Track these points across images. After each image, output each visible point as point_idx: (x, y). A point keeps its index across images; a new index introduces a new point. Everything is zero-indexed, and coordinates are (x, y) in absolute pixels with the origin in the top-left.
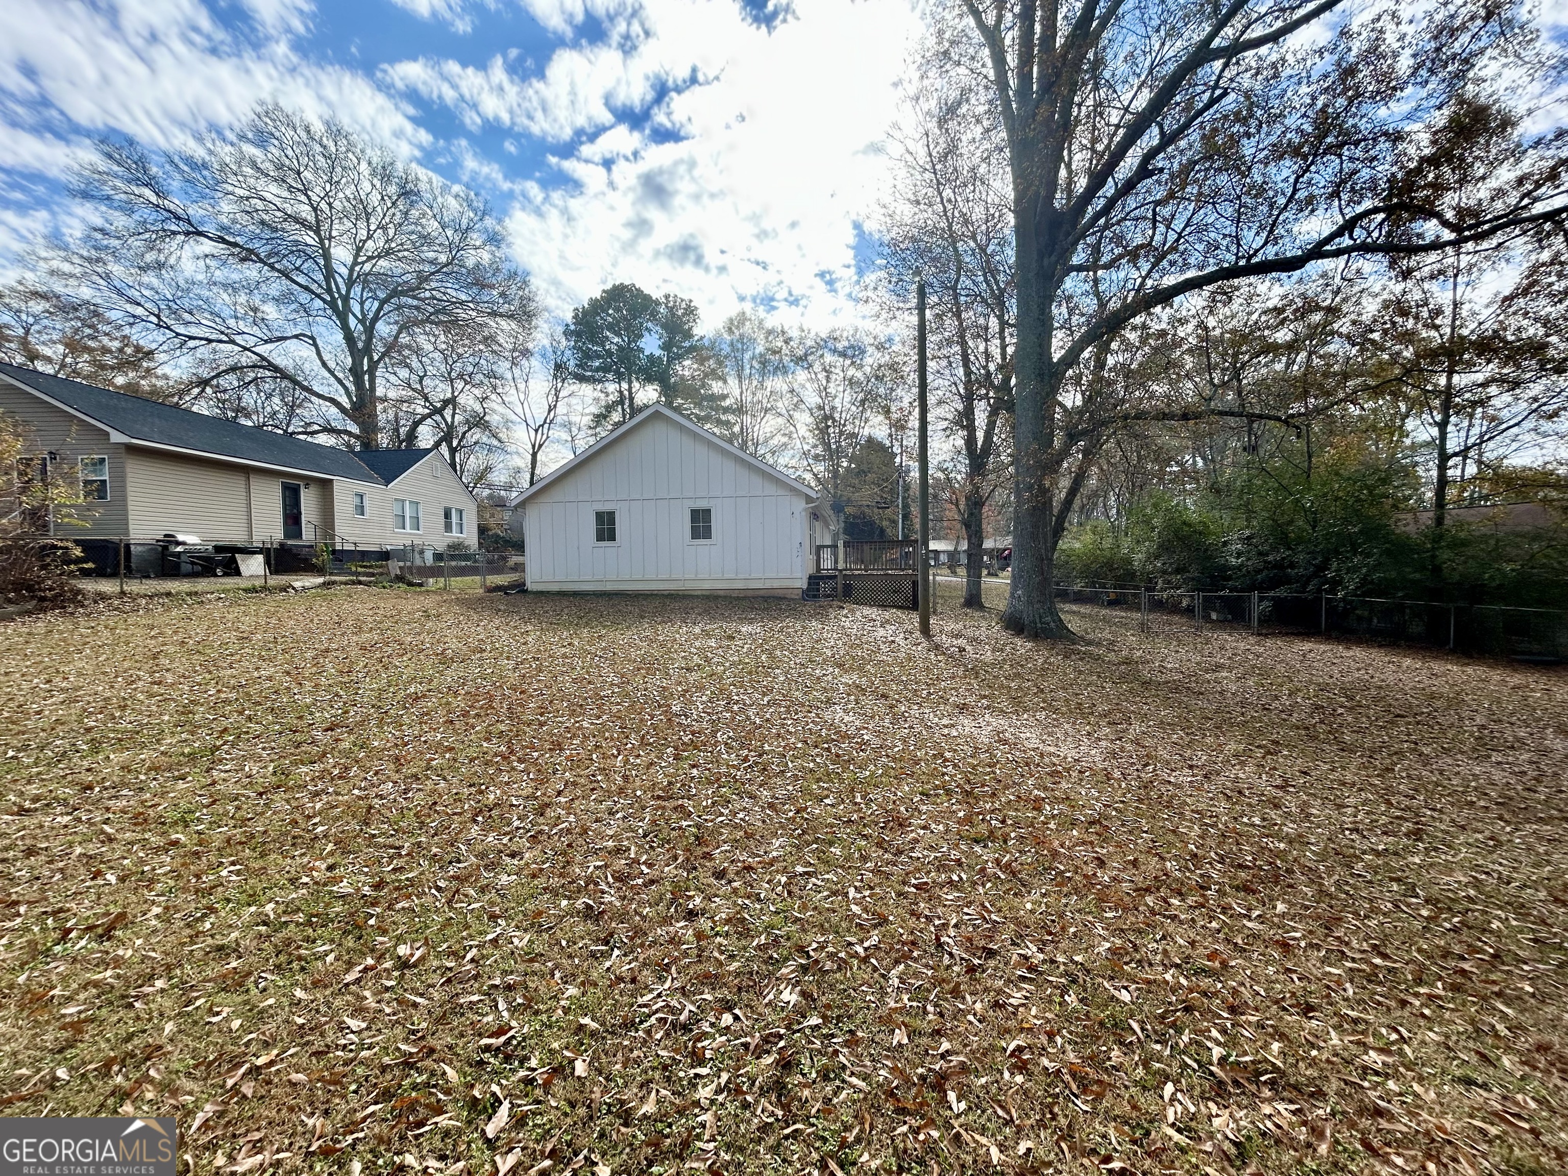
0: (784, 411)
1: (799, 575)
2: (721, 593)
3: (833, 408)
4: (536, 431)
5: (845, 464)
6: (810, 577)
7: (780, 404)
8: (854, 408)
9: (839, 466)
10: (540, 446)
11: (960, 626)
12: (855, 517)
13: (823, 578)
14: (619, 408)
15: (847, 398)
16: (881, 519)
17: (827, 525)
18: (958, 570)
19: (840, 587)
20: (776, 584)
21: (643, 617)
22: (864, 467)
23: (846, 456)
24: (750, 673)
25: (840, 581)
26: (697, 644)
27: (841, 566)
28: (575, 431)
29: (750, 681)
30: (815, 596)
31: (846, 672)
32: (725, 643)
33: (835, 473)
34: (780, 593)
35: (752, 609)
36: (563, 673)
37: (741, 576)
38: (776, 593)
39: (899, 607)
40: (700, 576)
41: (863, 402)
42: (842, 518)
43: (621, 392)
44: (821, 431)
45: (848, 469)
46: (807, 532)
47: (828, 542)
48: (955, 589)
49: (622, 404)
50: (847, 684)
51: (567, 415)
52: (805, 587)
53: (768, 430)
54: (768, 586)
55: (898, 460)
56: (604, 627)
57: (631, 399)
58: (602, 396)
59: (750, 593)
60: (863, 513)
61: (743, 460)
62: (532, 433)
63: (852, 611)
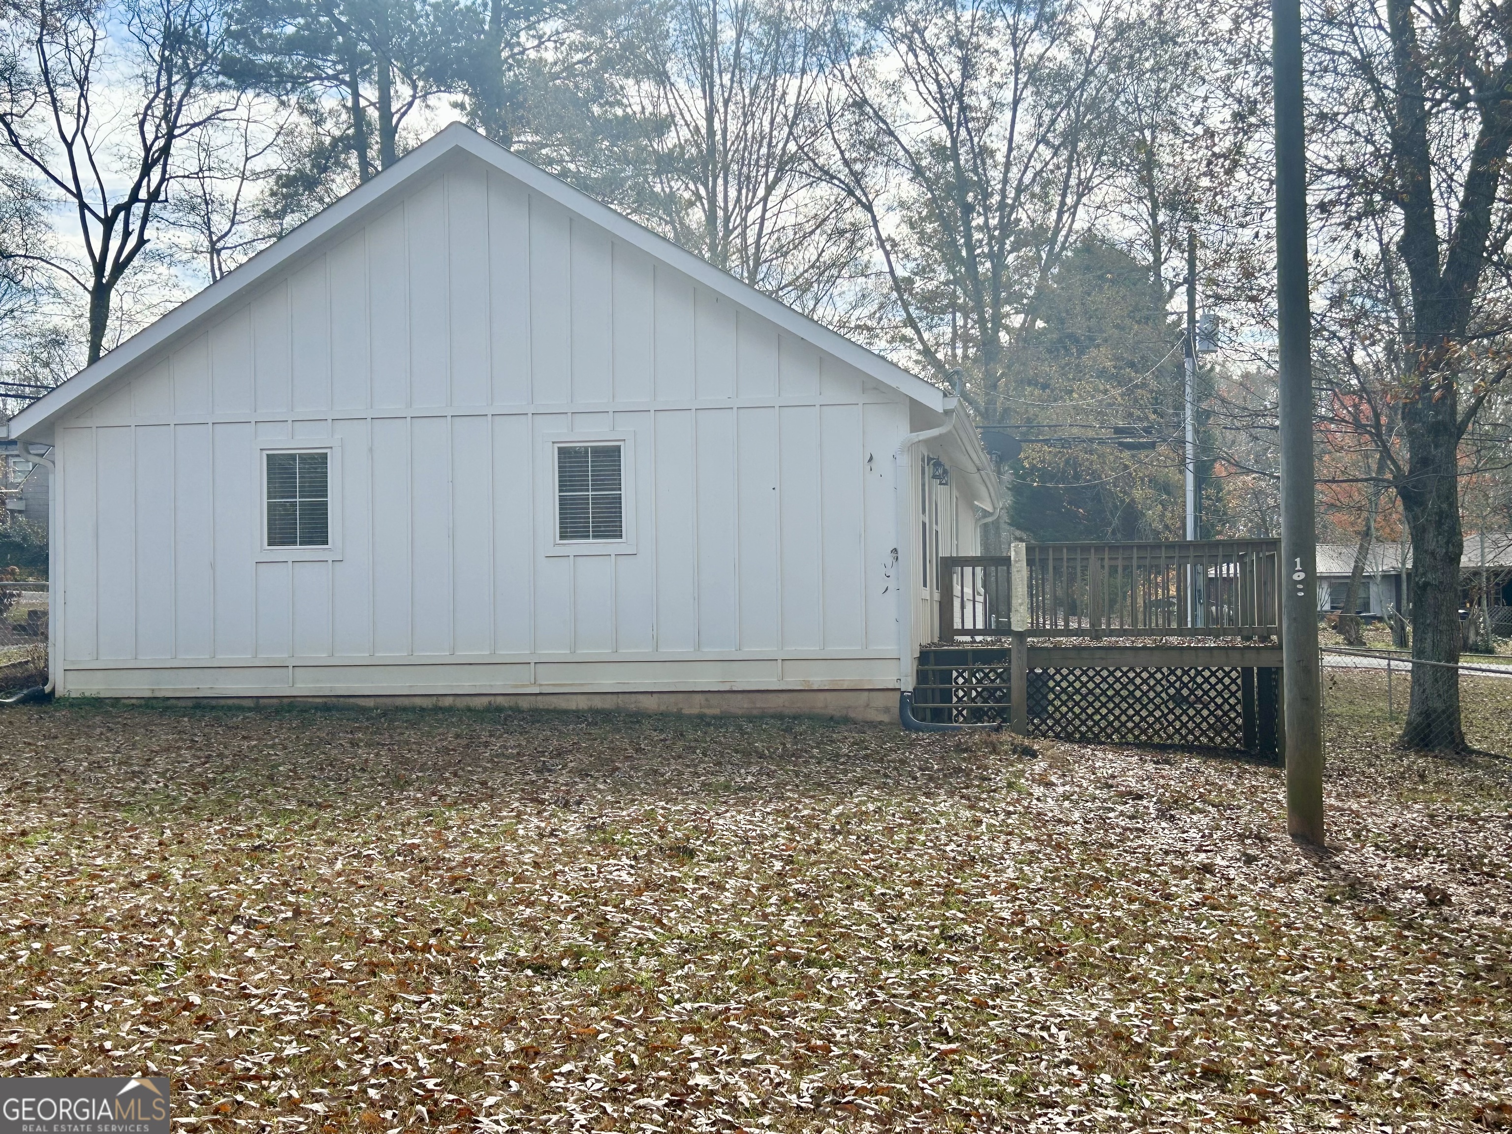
0: (836, 164)
1: (890, 648)
2: (650, 704)
3: (983, 153)
4: (108, 223)
5: (1017, 321)
6: (924, 656)
7: (825, 146)
8: (1045, 152)
9: (998, 320)
10: (119, 268)
11: (1414, 816)
12: (1045, 476)
13: (962, 657)
14: (353, 160)
15: (1025, 125)
16: (1130, 480)
17: (968, 495)
18: (1368, 633)
19: (1018, 686)
20: (819, 678)
21: (402, 784)
22: (1078, 326)
23: (1015, 298)
24: (748, 981)
25: (1017, 668)
26: (573, 876)
27: (1020, 619)
28: (220, 223)
29: (751, 1011)
30: (938, 715)
31: (1071, 980)
32: (663, 870)
33: (988, 344)
34: (832, 705)
35: (748, 755)
36: (116, 984)
37: (710, 652)
38: (819, 703)
39: (1208, 752)
40: (585, 652)
41: (1070, 137)
42: (1008, 476)
43: (357, 112)
44: (947, 226)
45: (1024, 335)
46: (914, 519)
47: (973, 549)
48: (1366, 692)
49: (362, 147)
50: (1076, 1026)
51: (198, 175)
52: (909, 684)
53: (787, 219)
54: (793, 681)
55: (1178, 303)
56: (275, 817)
57: (389, 131)
58: (304, 122)
59: (739, 705)
60: (1073, 463)
61: (718, 299)
62: (96, 230)
63: (1062, 766)
